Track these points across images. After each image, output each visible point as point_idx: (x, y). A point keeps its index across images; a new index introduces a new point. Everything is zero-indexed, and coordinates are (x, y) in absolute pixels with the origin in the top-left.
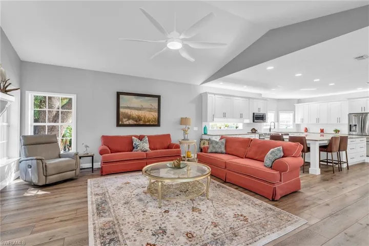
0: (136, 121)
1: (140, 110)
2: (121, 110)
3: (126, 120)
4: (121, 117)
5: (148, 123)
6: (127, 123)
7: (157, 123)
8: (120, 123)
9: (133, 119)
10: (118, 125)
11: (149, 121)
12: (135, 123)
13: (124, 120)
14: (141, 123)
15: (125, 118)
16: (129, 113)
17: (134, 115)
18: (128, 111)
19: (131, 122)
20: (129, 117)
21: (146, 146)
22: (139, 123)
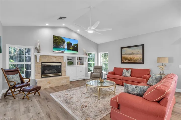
0: (130, 61)
1: (132, 55)
2: (123, 56)
3: (125, 60)
4: (123, 59)
5: (136, 62)
6: (125, 62)
7: (141, 62)
8: (122, 62)
9: (128, 60)
10: (122, 63)
11: (136, 60)
12: (129, 62)
13: (124, 60)
14: (132, 61)
15: (124, 59)
16: (126, 57)
17: (129, 58)
18: (126, 56)
19: (127, 61)
20: (126, 59)
21: (128, 74)
22: (131, 61)
